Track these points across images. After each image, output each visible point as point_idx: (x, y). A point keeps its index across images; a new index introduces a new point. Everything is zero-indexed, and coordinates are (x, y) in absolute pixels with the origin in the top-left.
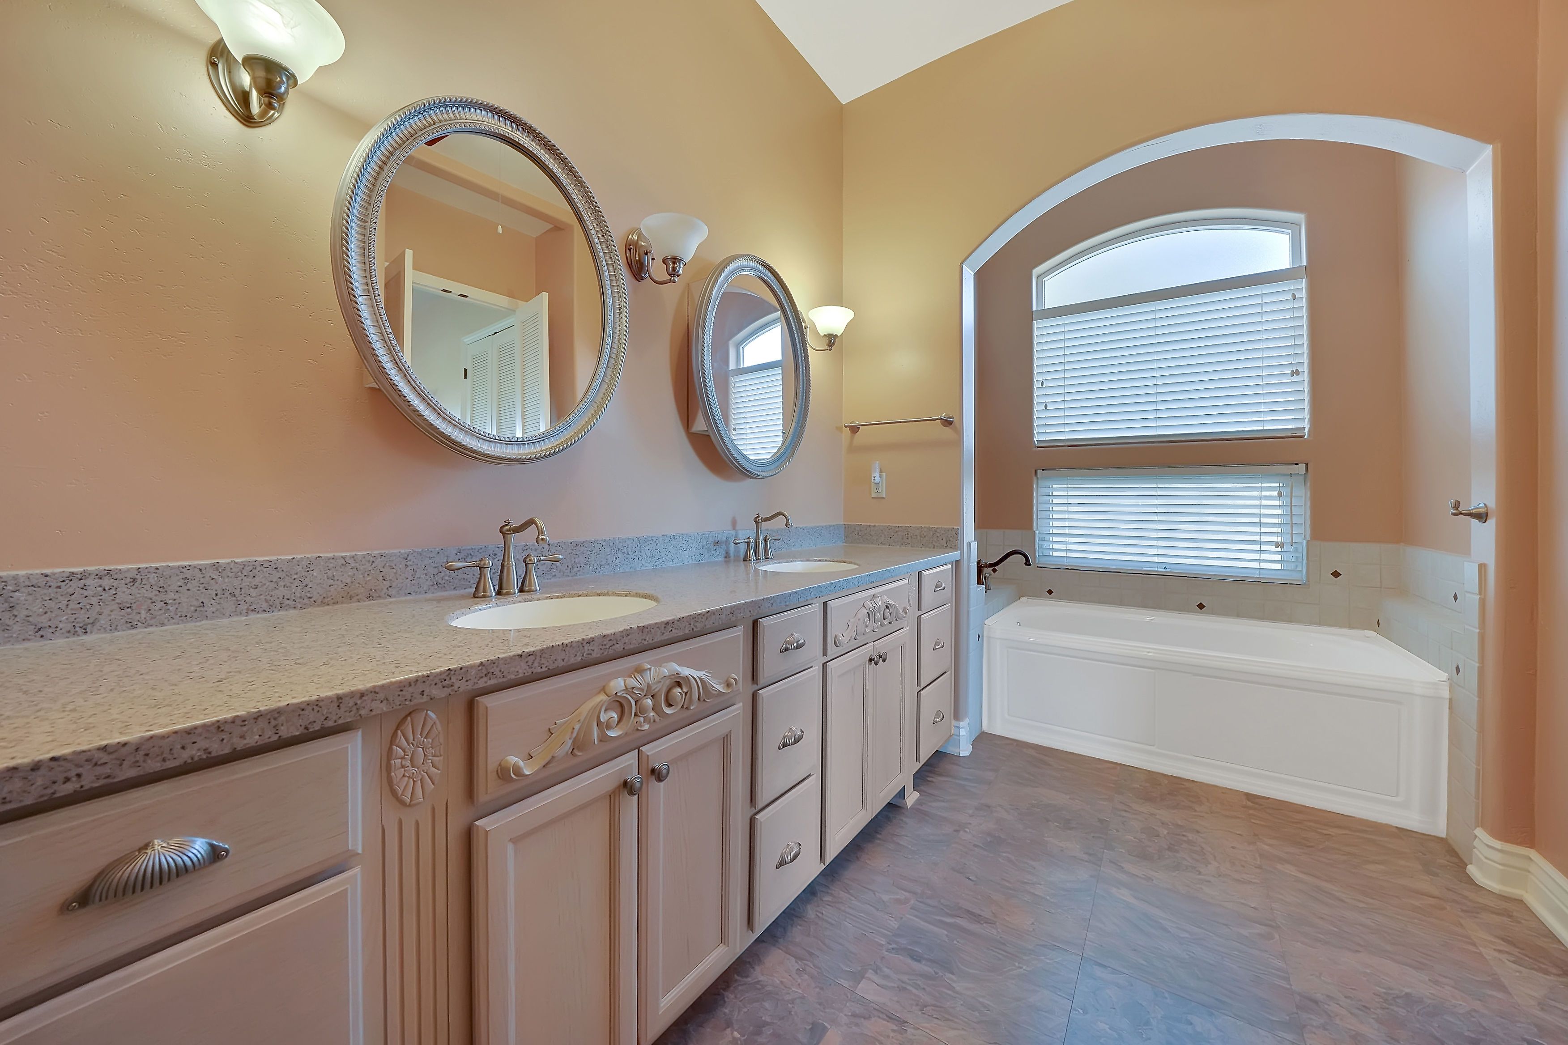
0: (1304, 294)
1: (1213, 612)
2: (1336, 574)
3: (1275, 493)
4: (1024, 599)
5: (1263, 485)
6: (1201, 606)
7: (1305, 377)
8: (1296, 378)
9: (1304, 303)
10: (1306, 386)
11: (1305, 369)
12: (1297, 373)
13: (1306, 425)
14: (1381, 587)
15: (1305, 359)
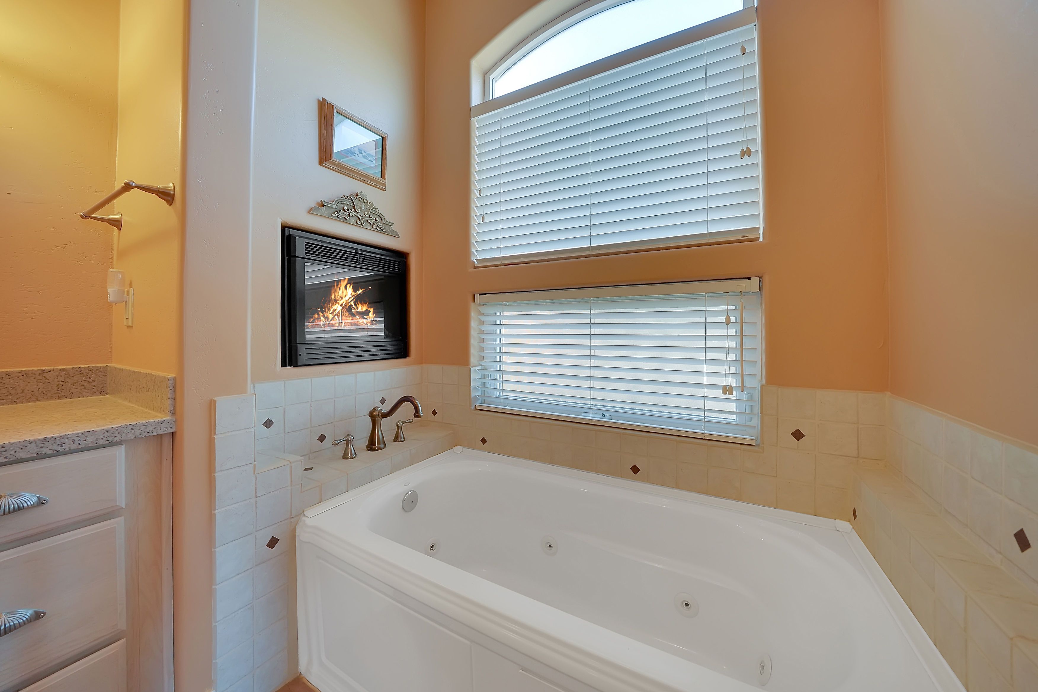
0: (756, 47)
1: (648, 480)
2: (798, 435)
3: (723, 320)
4: (459, 449)
5: (708, 308)
6: (635, 469)
7: (758, 158)
8: (747, 161)
9: (756, 59)
10: (759, 171)
11: (758, 147)
12: (746, 153)
13: (760, 224)
14: (858, 457)
15: (758, 134)
